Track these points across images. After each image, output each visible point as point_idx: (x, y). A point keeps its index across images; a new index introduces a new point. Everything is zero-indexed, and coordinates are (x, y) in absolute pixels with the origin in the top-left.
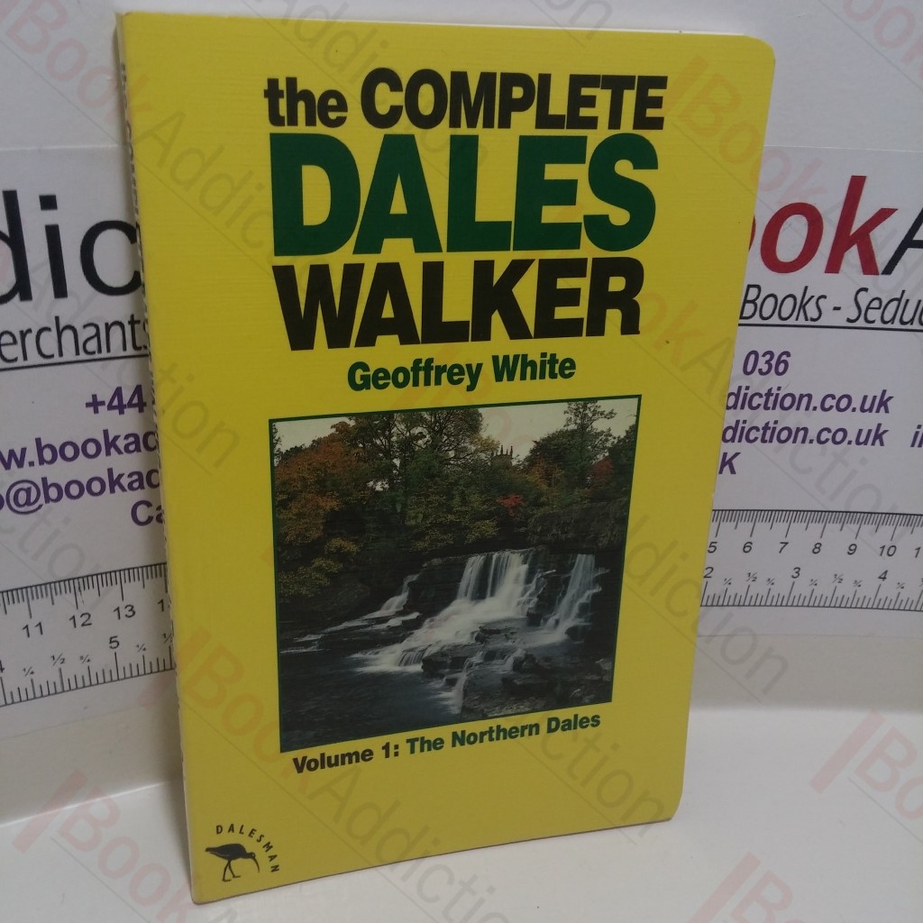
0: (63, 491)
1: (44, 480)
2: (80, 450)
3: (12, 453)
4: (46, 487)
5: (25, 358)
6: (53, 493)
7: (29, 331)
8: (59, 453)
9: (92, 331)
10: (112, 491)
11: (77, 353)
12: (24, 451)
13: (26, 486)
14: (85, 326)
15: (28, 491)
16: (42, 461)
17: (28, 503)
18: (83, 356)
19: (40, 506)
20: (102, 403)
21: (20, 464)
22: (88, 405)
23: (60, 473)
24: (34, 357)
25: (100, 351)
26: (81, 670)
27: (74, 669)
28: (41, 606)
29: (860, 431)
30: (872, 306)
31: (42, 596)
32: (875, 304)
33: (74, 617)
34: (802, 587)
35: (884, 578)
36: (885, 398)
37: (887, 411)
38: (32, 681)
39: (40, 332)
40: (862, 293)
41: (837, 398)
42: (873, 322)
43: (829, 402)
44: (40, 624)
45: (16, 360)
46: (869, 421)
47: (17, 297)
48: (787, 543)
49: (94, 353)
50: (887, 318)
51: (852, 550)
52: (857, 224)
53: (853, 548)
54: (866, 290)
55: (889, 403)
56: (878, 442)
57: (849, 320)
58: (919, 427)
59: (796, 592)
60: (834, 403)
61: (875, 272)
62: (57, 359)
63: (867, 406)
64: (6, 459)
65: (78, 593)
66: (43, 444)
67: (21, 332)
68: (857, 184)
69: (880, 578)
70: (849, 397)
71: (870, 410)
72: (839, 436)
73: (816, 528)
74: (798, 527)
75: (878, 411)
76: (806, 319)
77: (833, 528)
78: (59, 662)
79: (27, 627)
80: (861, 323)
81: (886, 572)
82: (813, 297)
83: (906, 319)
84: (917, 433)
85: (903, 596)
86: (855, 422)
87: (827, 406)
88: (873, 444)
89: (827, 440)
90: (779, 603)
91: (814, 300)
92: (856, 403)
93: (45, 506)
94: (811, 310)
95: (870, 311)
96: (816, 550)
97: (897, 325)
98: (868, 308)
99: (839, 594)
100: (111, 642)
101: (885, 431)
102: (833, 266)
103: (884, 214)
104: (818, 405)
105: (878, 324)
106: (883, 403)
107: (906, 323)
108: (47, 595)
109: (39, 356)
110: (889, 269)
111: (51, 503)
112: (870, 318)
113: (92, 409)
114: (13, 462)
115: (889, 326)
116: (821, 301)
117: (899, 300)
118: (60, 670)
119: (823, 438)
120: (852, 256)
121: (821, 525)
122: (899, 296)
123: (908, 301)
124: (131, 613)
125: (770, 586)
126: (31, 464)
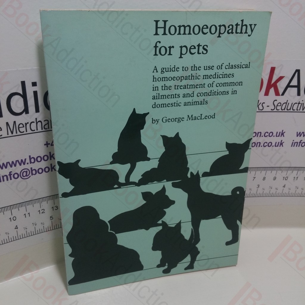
0: (37, 172)
1: (31, 168)
2: (42, 159)
3: (22, 160)
4: (32, 170)
5: (26, 131)
6: (34, 172)
7: (28, 123)
8: (36, 160)
9: (46, 122)
10: (52, 171)
11: (42, 129)
12: (25, 159)
13: (26, 170)
14: (44, 121)
15: (26, 172)
16: (31, 163)
17: (26, 176)
18: (44, 130)
19: (30, 176)
20: (49, 144)
21: (24, 164)
22: (45, 145)
23: (36, 166)
24: (29, 131)
25: (49, 128)
26: (41, 227)
27: (39, 227)
28: (30, 207)
29: (276, 142)
30: (278, 105)
31: (30, 205)
32: (279, 104)
33: (39, 211)
34: (260, 191)
35: (284, 187)
36: (283, 132)
37: (284, 136)
38: (26, 231)
39: (31, 123)
40: (275, 101)
41: (269, 133)
42: (279, 110)
43: (267, 134)
44: (29, 213)
45: (24, 132)
46: (279, 139)
47: (24, 113)
48: (255, 178)
49: (47, 129)
50: (283, 108)
51: (275, 179)
52: (273, 81)
53: (275, 178)
54: (276, 100)
55: (284, 134)
56: (281, 145)
57: (272, 110)
58: (293, 141)
59: (258, 192)
60: (268, 134)
61: (279, 95)
62: (36, 131)
63: (278, 135)
64: (20, 162)
65: (41, 203)
66: (31, 157)
67: (26, 123)
68: (273, 70)
69: (283, 187)
70: (272, 133)
71: (279, 136)
72: (270, 144)
73: (264, 172)
74: (258, 172)
75: (281, 136)
76: (259, 110)
77: (269, 172)
78: (35, 225)
79: (25, 214)
80: (275, 110)
81: (285, 185)
82: (261, 103)
83: (288, 109)
84: (293, 143)
85: (291, 192)
86: (275, 140)
87: (266, 135)
88: (280, 146)
89: (266, 146)
90: (253, 196)
91: (261, 104)
92: (275, 134)
93: (31, 176)
94: (261, 107)
95: (278, 106)
96: (264, 179)
97: (286, 110)
98: (277, 106)
99: (271, 192)
100: (51, 218)
101: (283, 142)
102: (267, 94)
103: (281, 78)
104: (263, 135)
105: (280, 110)
106: (283, 134)
107: (288, 110)
108: (31, 204)
109: (31, 130)
110: (283, 94)
111: (33, 175)
112: (278, 109)
113: (46, 146)
114: (22, 163)
115: (283, 111)
116: (263, 104)
117: (286, 103)
118: (35, 227)
119: (265, 145)
120: (272, 91)
121: (265, 172)
122: (286, 102)
123: (289, 103)
124: (57, 208)
125: (250, 191)
126: (28, 163)
